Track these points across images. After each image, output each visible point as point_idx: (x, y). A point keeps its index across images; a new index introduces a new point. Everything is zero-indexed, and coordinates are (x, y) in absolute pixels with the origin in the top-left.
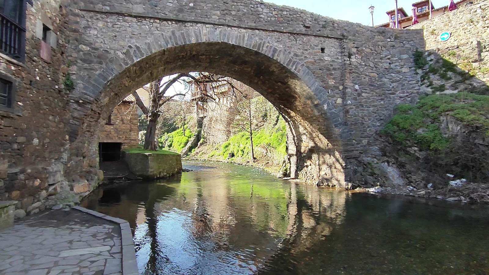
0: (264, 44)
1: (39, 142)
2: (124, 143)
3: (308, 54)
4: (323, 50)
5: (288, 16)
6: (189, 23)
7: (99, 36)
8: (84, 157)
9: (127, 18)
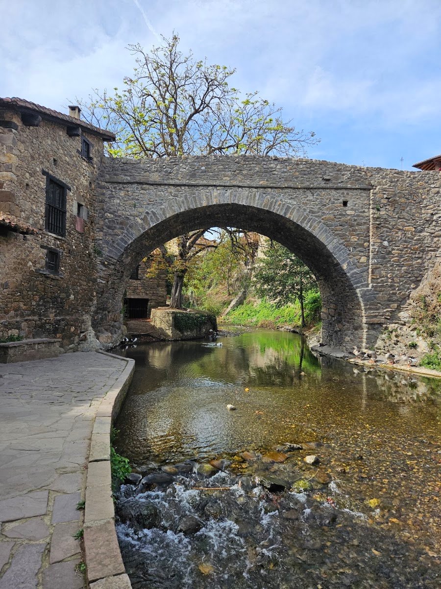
0: (275, 203)
1: (75, 298)
2: (151, 299)
3: (327, 209)
4: (345, 204)
5: (305, 169)
6: (201, 187)
7: (121, 204)
8: (109, 312)
9: (144, 186)
